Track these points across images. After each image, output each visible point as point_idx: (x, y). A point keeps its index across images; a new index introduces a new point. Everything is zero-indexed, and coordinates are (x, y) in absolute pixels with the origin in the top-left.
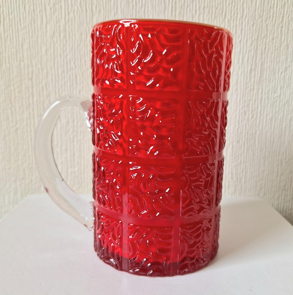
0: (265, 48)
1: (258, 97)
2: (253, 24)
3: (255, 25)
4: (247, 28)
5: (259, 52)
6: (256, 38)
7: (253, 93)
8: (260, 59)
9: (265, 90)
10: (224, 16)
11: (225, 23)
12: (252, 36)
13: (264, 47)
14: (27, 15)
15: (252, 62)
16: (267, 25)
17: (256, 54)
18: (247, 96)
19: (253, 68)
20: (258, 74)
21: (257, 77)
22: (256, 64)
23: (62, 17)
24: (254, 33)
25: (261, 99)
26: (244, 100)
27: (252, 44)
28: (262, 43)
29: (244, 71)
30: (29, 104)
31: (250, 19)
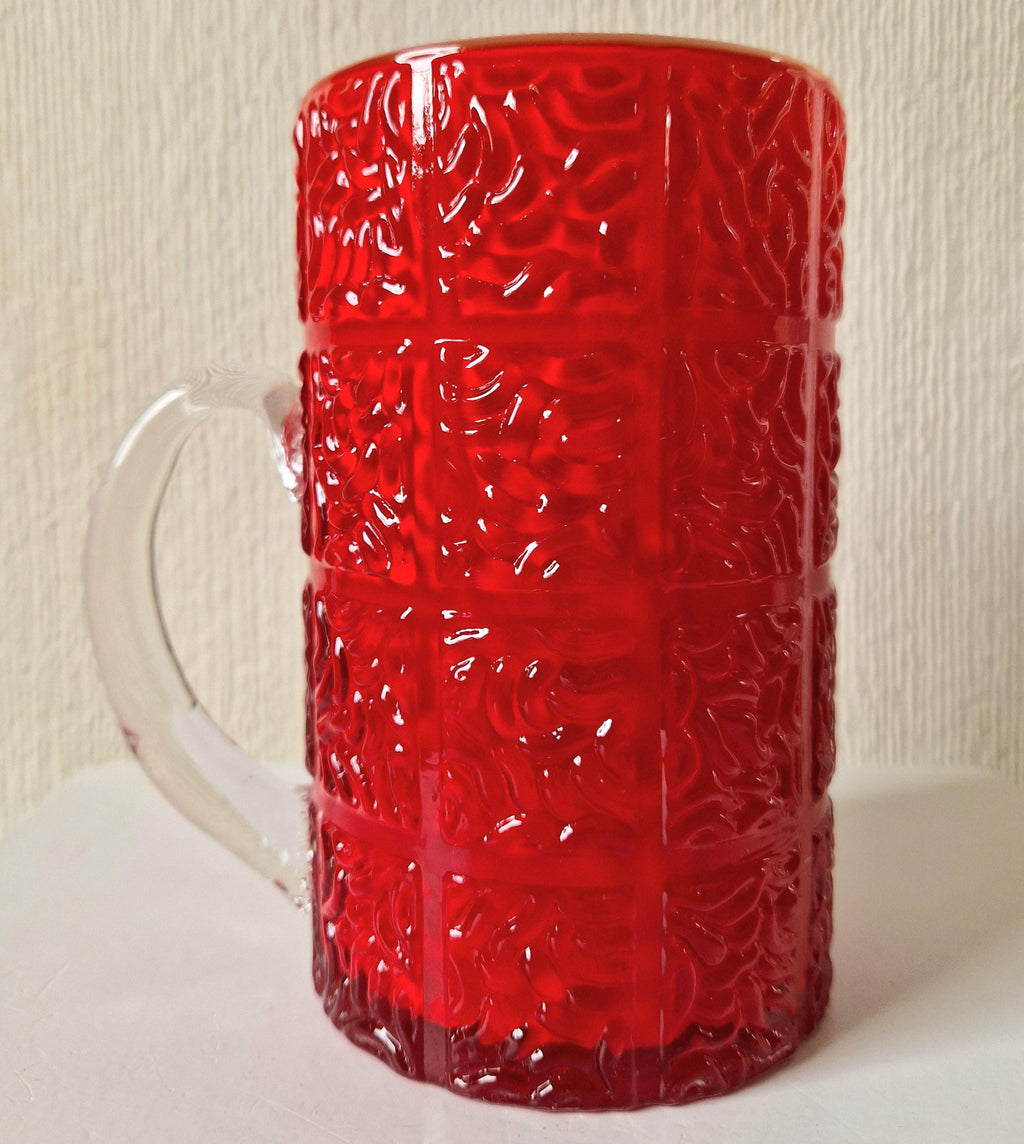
0: (961, 188)
1: (946, 372)
2: (908, 106)
3: (914, 107)
4: (885, 121)
8: (944, 228)
9: (973, 340)
13: (955, 186)
15: (915, 240)
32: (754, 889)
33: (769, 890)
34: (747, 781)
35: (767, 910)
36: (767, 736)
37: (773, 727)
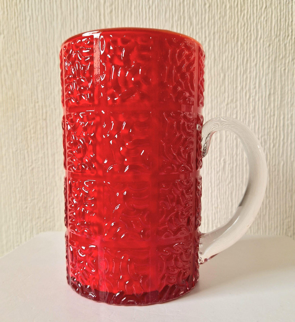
0: (285, 69)
1: (280, 123)
2: (270, 45)
3: (271, 46)
4: (263, 50)
5: (278, 74)
6: (273, 59)
7: (274, 119)
8: (280, 82)
9: (288, 114)
10: (236, 40)
11: (238, 47)
12: (269, 58)
13: (283, 69)
15: (271, 85)
16: (285, 45)
17: (275, 77)
18: (266, 123)
19: (272, 92)
20: (278, 98)
21: (278, 101)
22: (275, 88)
24: (271, 54)
25: (284, 125)
26: (263, 128)
27: (269, 67)
28: (281, 64)
29: (262, 96)
30: (44, 143)
31: (265, 41)
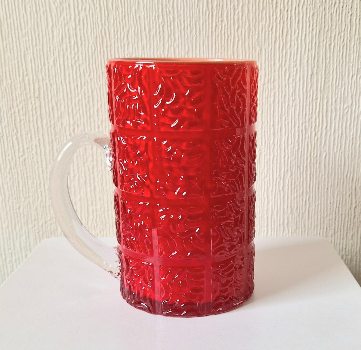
0: (330, 44)
1: (323, 108)
2: (314, 14)
5: (322, 50)
6: (318, 31)
7: (316, 104)
8: (324, 59)
9: (332, 98)
11: (277, 14)
12: (313, 29)
14: (29, 18)
15: (314, 63)
16: (332, 15)
17: (319, 53)
18: (308, 108)
19: (315, 72)
22: (318, 67)
23: (70, 18)
25: (327, 111)
26: (304, 113)
27: (312, 41)
28: (327, 37)
29: (304, 76)
31: (309, 8)
32: (233, 265)
33: (236, 265)
34: (231, 240)
35: (236, 270)
36: (236, 230)
37: (237, 228)
